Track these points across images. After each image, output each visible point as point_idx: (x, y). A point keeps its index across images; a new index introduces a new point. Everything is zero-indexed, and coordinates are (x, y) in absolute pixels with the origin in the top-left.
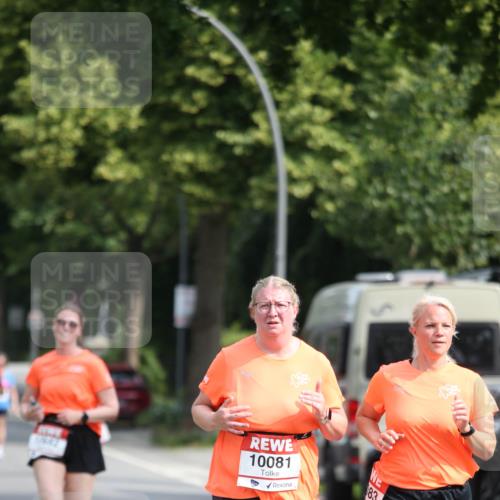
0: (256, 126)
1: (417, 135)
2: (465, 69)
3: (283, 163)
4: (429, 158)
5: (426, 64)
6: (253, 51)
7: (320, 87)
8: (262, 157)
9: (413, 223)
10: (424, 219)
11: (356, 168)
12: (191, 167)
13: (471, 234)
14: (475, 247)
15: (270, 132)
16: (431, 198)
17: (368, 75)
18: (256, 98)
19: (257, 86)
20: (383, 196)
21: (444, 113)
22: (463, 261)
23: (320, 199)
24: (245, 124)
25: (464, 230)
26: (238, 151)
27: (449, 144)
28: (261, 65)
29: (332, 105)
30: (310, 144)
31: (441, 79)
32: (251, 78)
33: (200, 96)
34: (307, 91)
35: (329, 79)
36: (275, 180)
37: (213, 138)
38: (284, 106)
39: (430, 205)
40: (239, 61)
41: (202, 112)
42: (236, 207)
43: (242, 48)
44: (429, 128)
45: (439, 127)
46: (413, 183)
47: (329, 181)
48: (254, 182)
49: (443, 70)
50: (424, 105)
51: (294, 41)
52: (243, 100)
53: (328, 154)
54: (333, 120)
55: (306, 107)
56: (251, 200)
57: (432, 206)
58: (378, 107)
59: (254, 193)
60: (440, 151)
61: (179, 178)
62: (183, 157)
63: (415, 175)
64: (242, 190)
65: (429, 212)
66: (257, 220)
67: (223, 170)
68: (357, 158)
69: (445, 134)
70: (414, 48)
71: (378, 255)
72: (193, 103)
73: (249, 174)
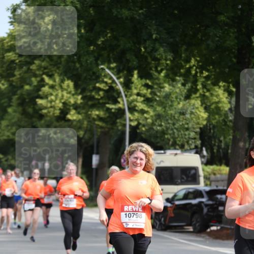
0: (119, 103)
1: (171, 106)
2: (187, 85)
3: (128, 115)
4: (175, 114)
5: (174, 83)
6: (118, 78)
7: (140, 90)
8: (121, 112)
9: (170, 134)
10: (174, 133)
11: (152, 116)
12: (98, 116)
13: (189, 138)
14: (190, 142)
15: (124, 105)
16: (176, 126)
17: (155, 87)
18: (119, 94)
19: (120, 89)
20: (161, 125)
21: (180, 99)
22: (186, 147)
23: (140, 126)
24: (115, 102)
25: (187, 137)
26: (113, 111)
27: (182, 109)
28: (121, 83)
29: (144, 96)
30: (137, 108)
31: (179, 88)
32: (117, 87)
33: (101, 93)
34: (135, 91)
35: (143, 88)
36: (125, 120)
37: (105, 106)
38: (128, 96)
39: (175, 128)
40: (114, 81)
41: (102, 98)
42: (112, 129)
43: (114, 78)
44: (175, 104)
45: (179, 103)
46: (170, 121)
47: (143, 120)
48: (118, 121)
49: (179, 85)
50: (174, 96)
51: (132, 76)
52: (115, 94)
53: (143, 112)
54: (144, 101)
55: (135, 97)
56: (118, 127)
57: (177, 129)
58: (159, 97)
59: (118, 124)
60: (179, 111)
61: (94, 119)
62: (95, 113)
63: (171, 119)
64: (114, 123)
65: (175, 131)
66: (119, 133)
67: (108, 117)
68: (152, 113)
69: (180, 106)
70: (171, 78)
71: (159, 145)
72: (99, 95)
73: (117, 118)
